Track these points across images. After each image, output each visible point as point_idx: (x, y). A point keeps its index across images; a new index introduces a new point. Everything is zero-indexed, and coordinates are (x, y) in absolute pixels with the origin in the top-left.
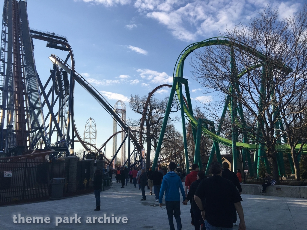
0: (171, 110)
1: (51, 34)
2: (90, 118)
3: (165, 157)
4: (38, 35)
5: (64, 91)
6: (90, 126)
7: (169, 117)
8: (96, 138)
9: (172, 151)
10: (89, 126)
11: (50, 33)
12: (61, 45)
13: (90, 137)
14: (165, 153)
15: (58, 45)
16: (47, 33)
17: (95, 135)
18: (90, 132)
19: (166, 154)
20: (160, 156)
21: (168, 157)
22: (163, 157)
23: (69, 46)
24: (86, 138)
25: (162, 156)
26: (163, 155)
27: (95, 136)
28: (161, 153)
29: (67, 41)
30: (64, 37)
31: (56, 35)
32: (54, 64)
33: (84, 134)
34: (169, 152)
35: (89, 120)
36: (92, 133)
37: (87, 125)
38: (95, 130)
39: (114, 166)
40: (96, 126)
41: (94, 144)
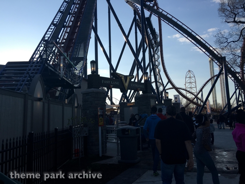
2: (189, 71)
5: (153, 40)
6: (190, 77)
8: (196, 87)
10: (189, 77)
13: (191, 86)
17: (195, 85)
24: (187, 87)
27: (195, 86)
33: (185, 84)
35: (188, 72)
36: (193, 83)
37: (187, 77)
38: (194, 80)
39: (209, 110)
40: (195, 77)
41: (195, 92)
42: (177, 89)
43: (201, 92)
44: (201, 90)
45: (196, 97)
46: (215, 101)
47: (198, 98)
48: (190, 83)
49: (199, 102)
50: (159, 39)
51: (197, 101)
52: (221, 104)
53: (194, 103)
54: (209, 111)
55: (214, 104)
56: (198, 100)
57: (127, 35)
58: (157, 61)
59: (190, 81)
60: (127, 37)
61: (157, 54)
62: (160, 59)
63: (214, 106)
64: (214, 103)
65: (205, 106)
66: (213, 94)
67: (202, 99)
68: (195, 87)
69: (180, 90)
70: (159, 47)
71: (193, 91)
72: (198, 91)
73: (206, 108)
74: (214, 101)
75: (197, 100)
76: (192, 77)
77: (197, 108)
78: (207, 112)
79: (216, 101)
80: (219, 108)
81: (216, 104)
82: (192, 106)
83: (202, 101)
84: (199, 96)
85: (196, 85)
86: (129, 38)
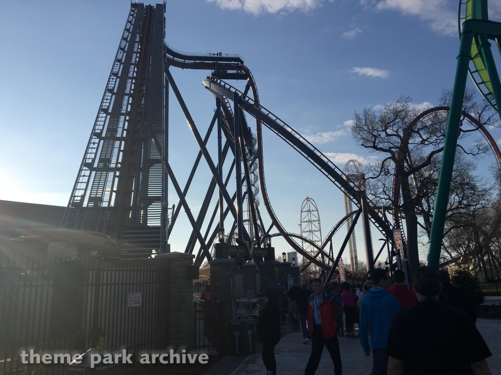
0: (463, 128)
1: (215, 56)
2: (307, 198)
3: (454, 254)
4: (196, 61)
6: (309, 211)
7: (458, 145)
8: (320, 231)
9: (470, 240)
10: (307, 210)
11: (214, 54)
12: (234, 72)
13: (311, 229)
14: (453, 246)
15: (229, 72)
16: (209, 55)
17: (318, 225)
18: (309, 221)
19: (455, 247)
20: (444, 253)
21: (461, 254)
22: (450, 255)
23: (247, 71)
24: (305, 231)
25: (448, 252)
26: (450, 251)
27: (318, 227)
28: (445, 247)
29: (242, 62)
30: (237, 56)
31: (224, 55)
32: (216, 98)
33: (301, 225)
34: (464, 243)
35: (306, 201)
36: (314, 223)
37: (303, 210)
38: (317, 217)
39: (342, 276)
40: (317, 210)
41: (318, 240)
42: (287, 236)
43: (330, 242)
44: (329, 239)
45: (321, 250)
46: (354, 258)
47: (324, 254)
48: (310, 221)
49: (327, 260)
50: (256, 147)
51: (323, 260)
52: (365, 264)
53: (318, 263)
54: (343, 279)
55: (353, 264)
56: (325, 257)
57: (203, 140)
58: (253, 185)
59: (310, 219)
60: (203, 144)
61: (253, 173)
62: (259, 182)
63: (353, 269)
64: (352, 261)
65: (337, 268)
66: (350, 245)
67: (331, 255)
68: (318, 230)
69: (293, 237)
70: (257, 159)
71: (315, 239)
72: (324, 241)
73: (338, 272)
74: (352, 259)
75: (323, 257)
76: (313, 211)
77: (323, 271)
78: (339, 279)
79: (356, 257)
80: (362, 272)
81: (356, 264)
82: (314, 267)
83: (331, 259)
84: (327, 249)
85: (320, 226)
86: (207, 146)
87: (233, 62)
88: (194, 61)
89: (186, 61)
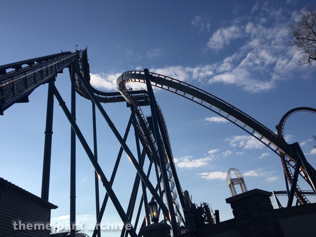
30: (144, 90)
31: (134, 90)
57: (123, 139)
58: (170, 180)
87: (141, 94)
88: (113, 96)
89: (107, 97)
